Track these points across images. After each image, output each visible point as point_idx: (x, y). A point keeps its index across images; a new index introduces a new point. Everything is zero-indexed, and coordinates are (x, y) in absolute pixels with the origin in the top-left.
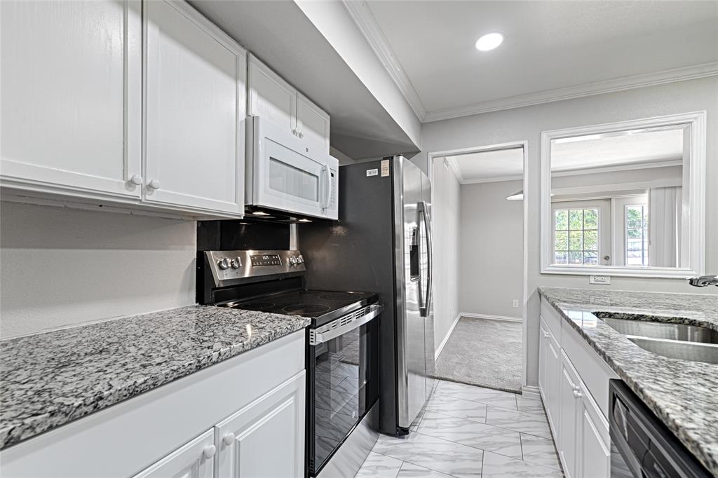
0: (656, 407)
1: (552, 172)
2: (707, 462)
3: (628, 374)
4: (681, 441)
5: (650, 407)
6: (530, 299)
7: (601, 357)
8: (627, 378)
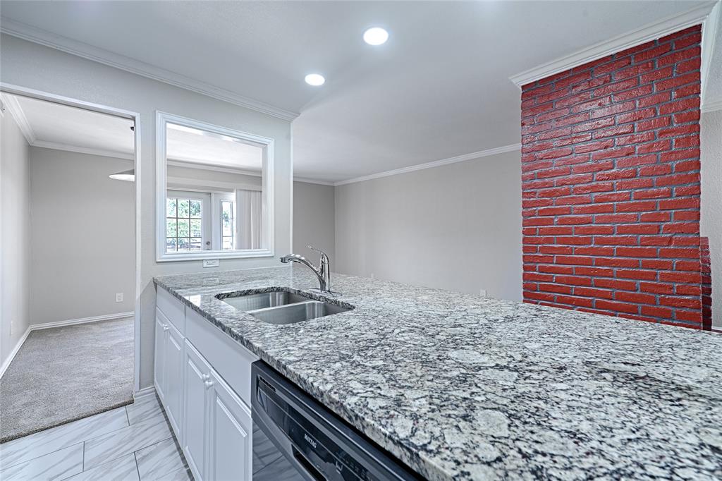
0: (300, 379)
1: (168, 160)
2: (350, 418)
3: (269, 354)
4: (326, 405)
5: (294, 380)
6: (144, 291)
7: (239, 342)
8: (269, 357)
